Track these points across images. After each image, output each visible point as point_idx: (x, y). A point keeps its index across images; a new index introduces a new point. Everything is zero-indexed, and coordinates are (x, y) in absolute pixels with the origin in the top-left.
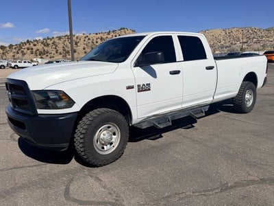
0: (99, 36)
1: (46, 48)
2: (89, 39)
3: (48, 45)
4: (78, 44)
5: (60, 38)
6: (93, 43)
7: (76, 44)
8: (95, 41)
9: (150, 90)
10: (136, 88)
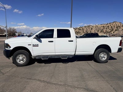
0: (102, 25)
1: (79, 31)
2: (97, 27)
3: (80, 30)
4: (93, 29)
5: (85, 27)
6: (99, 28)
7: (92, 29)
8: (100, 28)
9: (38, 46)
10: (32, 45)
